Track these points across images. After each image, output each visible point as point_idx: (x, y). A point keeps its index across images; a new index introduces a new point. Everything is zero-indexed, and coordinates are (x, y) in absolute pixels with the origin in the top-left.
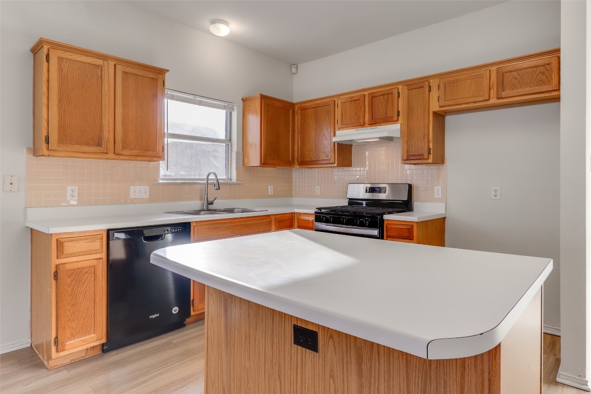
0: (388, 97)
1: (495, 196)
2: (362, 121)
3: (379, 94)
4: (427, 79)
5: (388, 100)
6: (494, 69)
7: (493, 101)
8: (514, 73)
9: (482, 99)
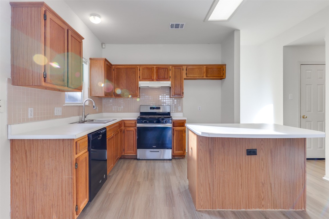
0: (165, 70)
1: (199, 109)
2: (153, 78)
3: (162, 68)
4: (181, 66)
5: (165, 71)
6: (205, 67)
7: (205, 77)
8: (211, 69)
9: (201, 76)
